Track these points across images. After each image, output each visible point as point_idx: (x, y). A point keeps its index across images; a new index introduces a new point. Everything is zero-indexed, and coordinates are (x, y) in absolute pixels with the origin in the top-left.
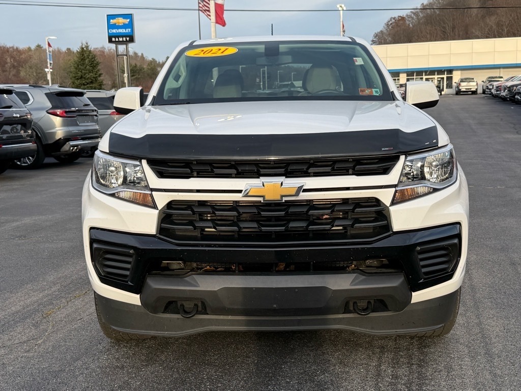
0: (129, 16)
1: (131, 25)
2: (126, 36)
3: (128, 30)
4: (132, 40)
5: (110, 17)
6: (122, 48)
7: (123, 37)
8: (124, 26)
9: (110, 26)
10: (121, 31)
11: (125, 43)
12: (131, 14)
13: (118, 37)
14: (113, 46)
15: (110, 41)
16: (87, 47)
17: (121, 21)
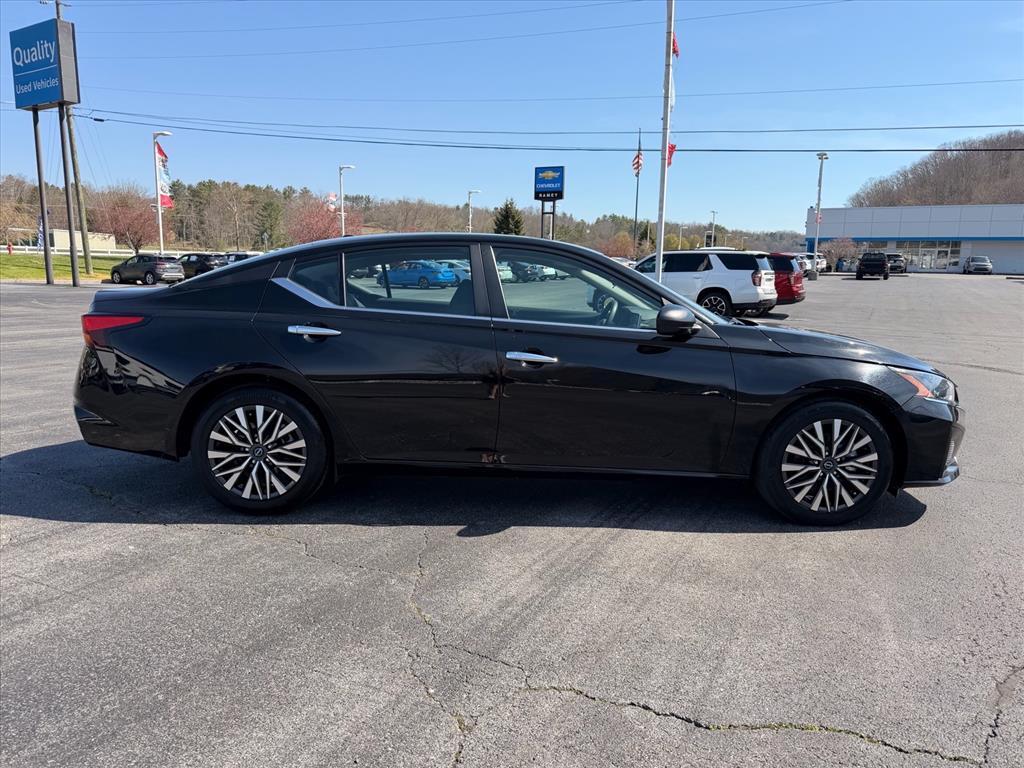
0: (560, 169)
1: (561, 180)
2: (554, 192)
3: (557, 185)
4: (559, 195)
5: (538, 170)
6: (548, 206)
7: (551, 193)
8: (554, 181)
9: (538, 181)
10: (549, 185)
11: (553, 200)
12: (562, 168)
13: (546, 193)
14: (540, 202)
15: (537, 197)
16: (511, 204)
17: (550, 174)
